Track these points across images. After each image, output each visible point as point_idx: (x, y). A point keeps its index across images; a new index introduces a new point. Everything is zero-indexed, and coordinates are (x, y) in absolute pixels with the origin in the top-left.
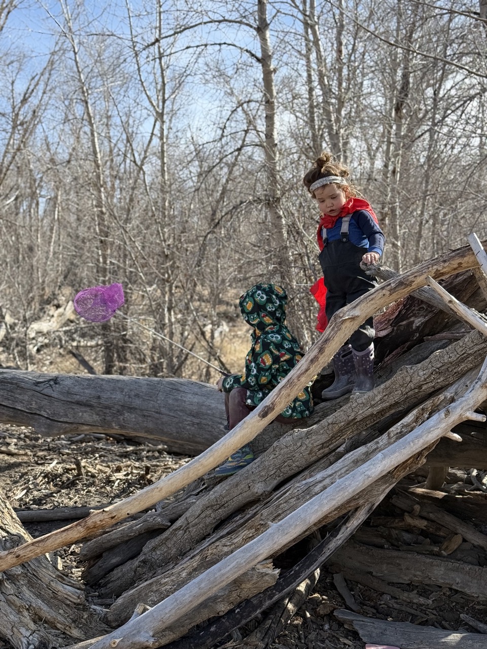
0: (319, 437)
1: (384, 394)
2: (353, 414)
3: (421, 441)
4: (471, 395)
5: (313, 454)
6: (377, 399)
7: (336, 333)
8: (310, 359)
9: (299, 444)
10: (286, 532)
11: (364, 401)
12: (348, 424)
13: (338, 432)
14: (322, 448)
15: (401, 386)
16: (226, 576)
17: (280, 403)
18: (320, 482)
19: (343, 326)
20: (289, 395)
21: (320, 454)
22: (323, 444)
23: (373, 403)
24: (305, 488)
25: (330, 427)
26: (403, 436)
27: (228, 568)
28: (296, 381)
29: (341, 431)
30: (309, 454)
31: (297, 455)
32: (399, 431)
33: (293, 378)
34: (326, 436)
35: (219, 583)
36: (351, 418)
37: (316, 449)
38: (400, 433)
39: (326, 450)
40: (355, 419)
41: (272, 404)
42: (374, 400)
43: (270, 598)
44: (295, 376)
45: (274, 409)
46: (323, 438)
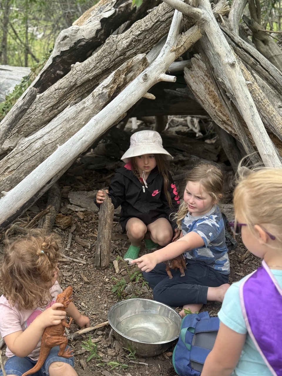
1: (97, 61)
2: (74, 81)
5: (46, 115)
6: (92, 66)
12: (70, 89)
14: (52, 110)
15: (109, 53)
23: (88, 70)
25: (57, 92)
32: (100, 92)
36: (72, 84)
39: (56, 111)
40: (76, 84)
42: (89, 67)
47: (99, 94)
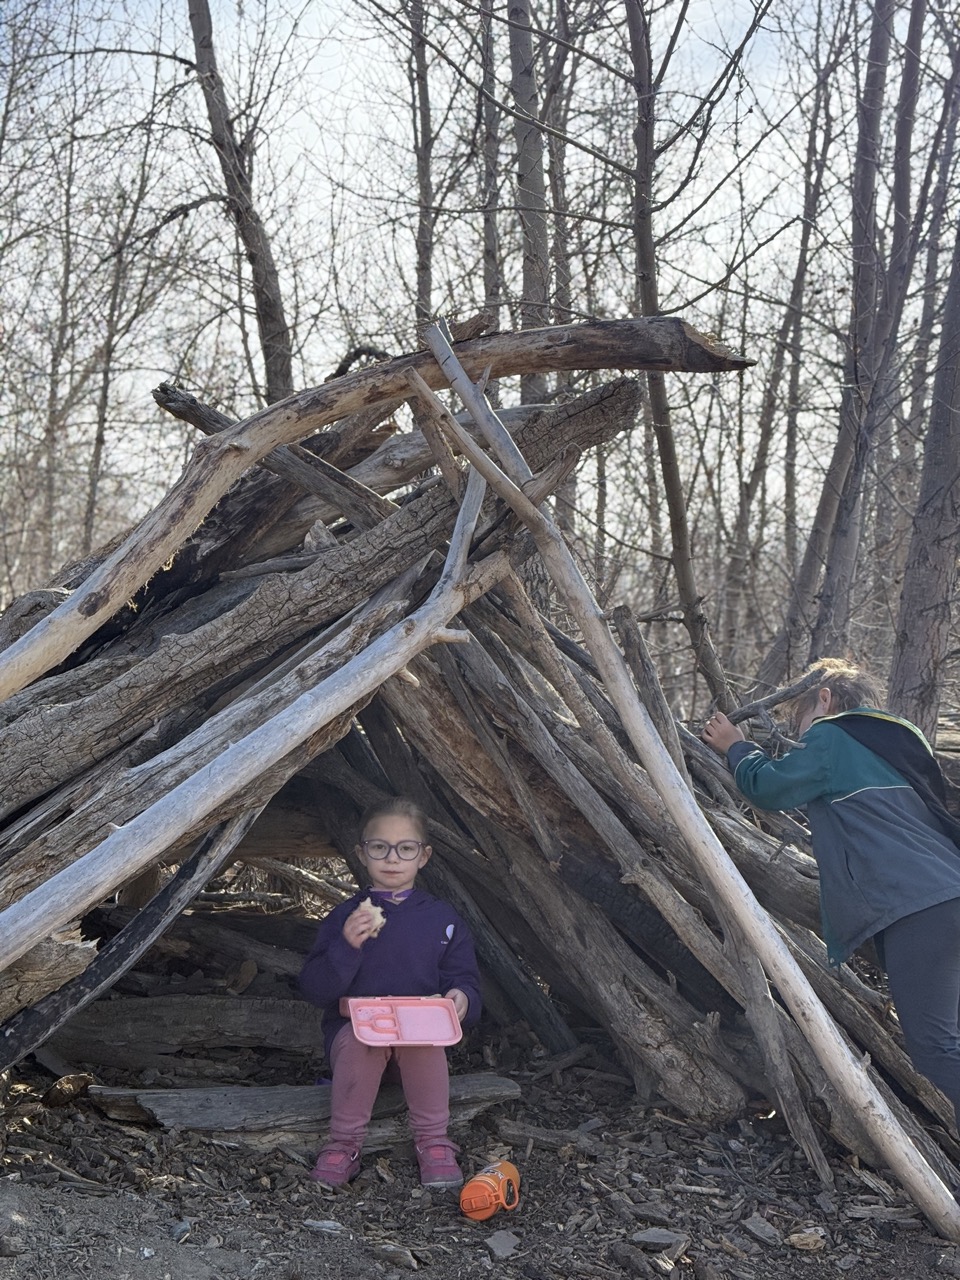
0: (101, 715)
1: (236, 625)
2: (173, 666)
3: (373, 674)
4: (440, 601)
5: (86, 751)
6: (222, 636)
7: (212, 472)
8: (169, 513)
9: (56, 731)
10: (148, 837)
11: (195, 641)
12: (161, 688)
13: (140, 705)
14: (104, 738)
15: (271, 608)
16: (28, 933)
17: (119, 589)
18: (172, 765)
19: (224, 464)
20: (135, 577)
21: (99, 750)
22: (106, 729)
23: (213, 643)
24: (142, 779)
25: (125, 693)
26: (333, 671)
27: (33, 916)
28: (146, 551)
29: (146, 703)
30: (78, 750)
31: (52, 753)
32: (324, 664)
33: (141, 545)
34: (116, 711)
35: (14, 949)
36: (167, 675)
37: (92, 740)
38: (326, 667)
39: (113, 742)
40: (176, 676)
41: (105, 589)
42: (214, 638)
43: (75, 1000)
44: (144, 542)
45: (107, 600)
46: (110, 717)
47: (321, 669)
